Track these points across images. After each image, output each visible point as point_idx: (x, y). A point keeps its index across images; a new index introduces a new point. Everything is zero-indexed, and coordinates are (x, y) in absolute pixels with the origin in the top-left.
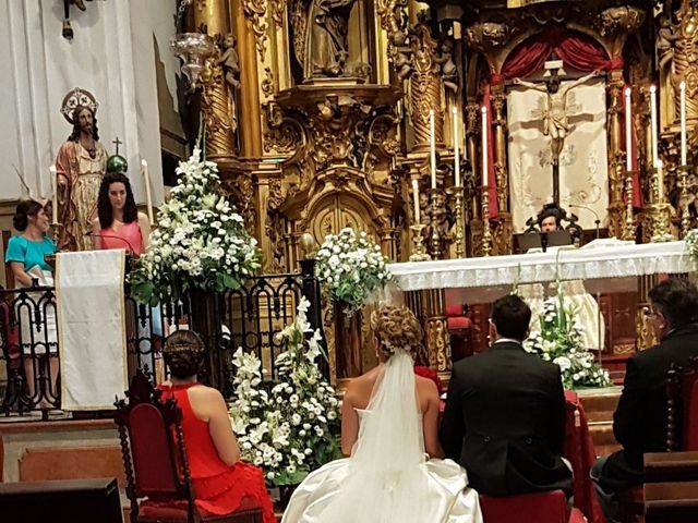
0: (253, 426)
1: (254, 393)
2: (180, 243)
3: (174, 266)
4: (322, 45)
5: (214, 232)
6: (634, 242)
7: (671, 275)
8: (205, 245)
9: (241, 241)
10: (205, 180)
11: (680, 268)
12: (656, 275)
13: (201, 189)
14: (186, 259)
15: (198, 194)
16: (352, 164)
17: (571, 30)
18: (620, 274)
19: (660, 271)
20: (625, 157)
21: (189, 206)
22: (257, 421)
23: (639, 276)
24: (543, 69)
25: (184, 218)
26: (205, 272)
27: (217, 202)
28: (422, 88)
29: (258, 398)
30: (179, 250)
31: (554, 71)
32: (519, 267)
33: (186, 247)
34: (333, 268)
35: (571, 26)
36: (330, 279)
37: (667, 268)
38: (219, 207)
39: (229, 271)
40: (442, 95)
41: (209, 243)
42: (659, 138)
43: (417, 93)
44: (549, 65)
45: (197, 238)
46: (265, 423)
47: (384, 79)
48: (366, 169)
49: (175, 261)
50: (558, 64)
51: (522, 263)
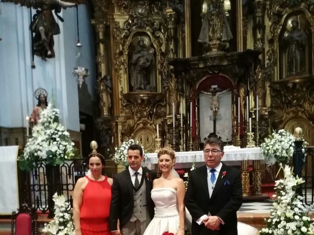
0: (60, 230)
1: (61, 214)
2: (38, 144)
3: (36, 154)
4: (139, 79)
5: (55, 140)
6: (239, 147)
7: (253, 161)
8: (49, 145)
9: (67, 144)
10: (53, 117)
11: (257, 158)
12: (248, 161)
13: (52, 121)
14: (41, 151)
15: (50, 123)
16: (149, 119)
17: (221, 76)
18: (234, 160)
19: (250, 159)
20: (238, 118)
21: (45, 128)
22: (62, 227)
23: (241, 161)
24: (211, 88)
25: (43, 133)
26: (48, 156)
27: (57, 126)
28: (172, 94)
29: (63, 217)
30: (38, 147)
31: (214, 89)
32: (195, 156)
33: (41, 146)
34: (125, 154)
35: (220, 74)
36: (123, 159)
37: (252, 158)
38: (58, 128)
39: (59, 157)
40: (178, 97)
41: (51, 144)
42: (249, 112)
43: (170, 96)
44: (213, 87)
45: (46, 142)
46: (66, 229)
47: (160, 90)
48: (154, 120)
49: (36, 152)
50: (216, 86)
51: (196, 155)
